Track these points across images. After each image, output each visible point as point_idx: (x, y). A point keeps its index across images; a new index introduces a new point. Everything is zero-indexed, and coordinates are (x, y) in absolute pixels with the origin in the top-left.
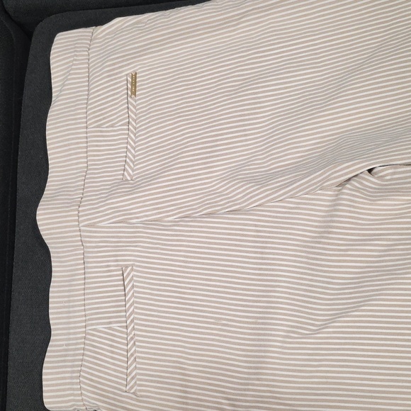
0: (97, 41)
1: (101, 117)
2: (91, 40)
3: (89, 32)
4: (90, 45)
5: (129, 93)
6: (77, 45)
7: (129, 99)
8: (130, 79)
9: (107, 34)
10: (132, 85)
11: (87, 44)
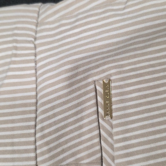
0: (47, 26)
1: (59, 150)
2: (37, 25)
3: (34, 11)
4: (36, 32)
5: (101, 111)
6: (16, 32)
7: (101, 121)
8: (100, 89)
9: (63, 18)
10: (105, 99)
11: (31, 30)
